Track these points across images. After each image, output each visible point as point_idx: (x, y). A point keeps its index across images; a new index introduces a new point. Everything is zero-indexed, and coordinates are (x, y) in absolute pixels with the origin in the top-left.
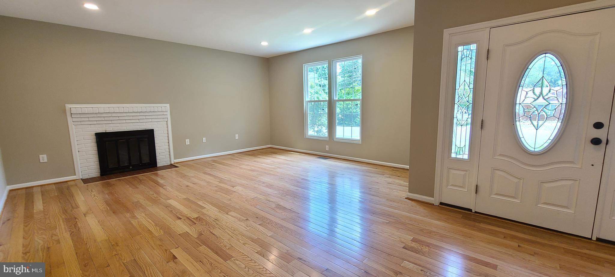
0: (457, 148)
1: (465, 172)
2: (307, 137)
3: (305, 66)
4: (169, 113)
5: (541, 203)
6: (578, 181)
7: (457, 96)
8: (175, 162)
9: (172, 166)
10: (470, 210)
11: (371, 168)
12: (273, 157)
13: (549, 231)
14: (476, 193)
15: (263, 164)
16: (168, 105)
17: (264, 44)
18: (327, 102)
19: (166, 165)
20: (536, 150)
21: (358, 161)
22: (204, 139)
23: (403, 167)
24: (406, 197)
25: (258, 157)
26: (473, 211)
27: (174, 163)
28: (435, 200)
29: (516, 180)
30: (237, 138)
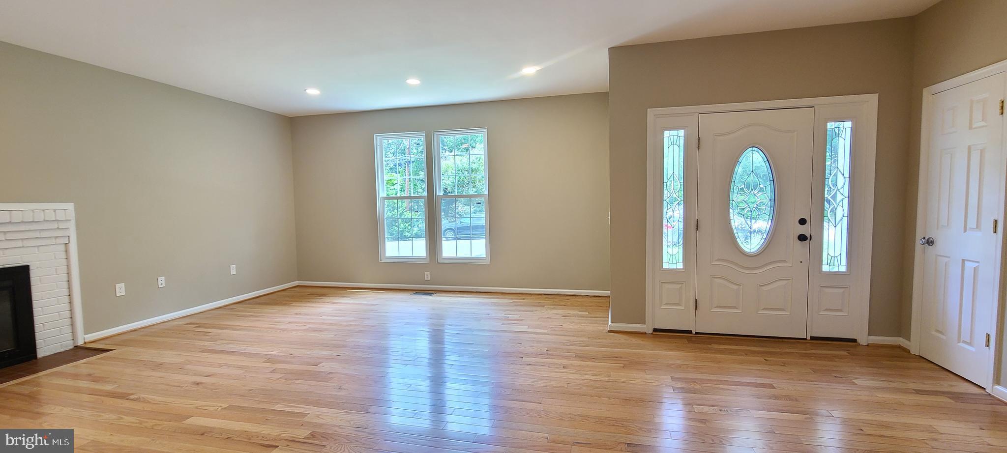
0: (669, 256)
1: (680, 285)
2: (384, 260)
3: (378, 137)
4: (72, 226)
5: (762, 309)
6: (791, 280)
7: (665, 192)
8: (86, 341)
9: (80, 352)
10: (690, 332)
11: (515, 299)
12: (328, 303)
13: (771, 339)
14: (696, 309)
15: (323, 317)
16: (70, 207)
17: (313, 92)
18: (423, 200)
19: (62, 350)
20: (752, 251)
21: (486, 291)
22: (162, 281)
23: (558, 292)
24: (608, 329)
25: (294, 306)
26: (694, 332)
27: (85, 343)
28: (647, 328)
29: (735, 287)
30: (233, 271)
